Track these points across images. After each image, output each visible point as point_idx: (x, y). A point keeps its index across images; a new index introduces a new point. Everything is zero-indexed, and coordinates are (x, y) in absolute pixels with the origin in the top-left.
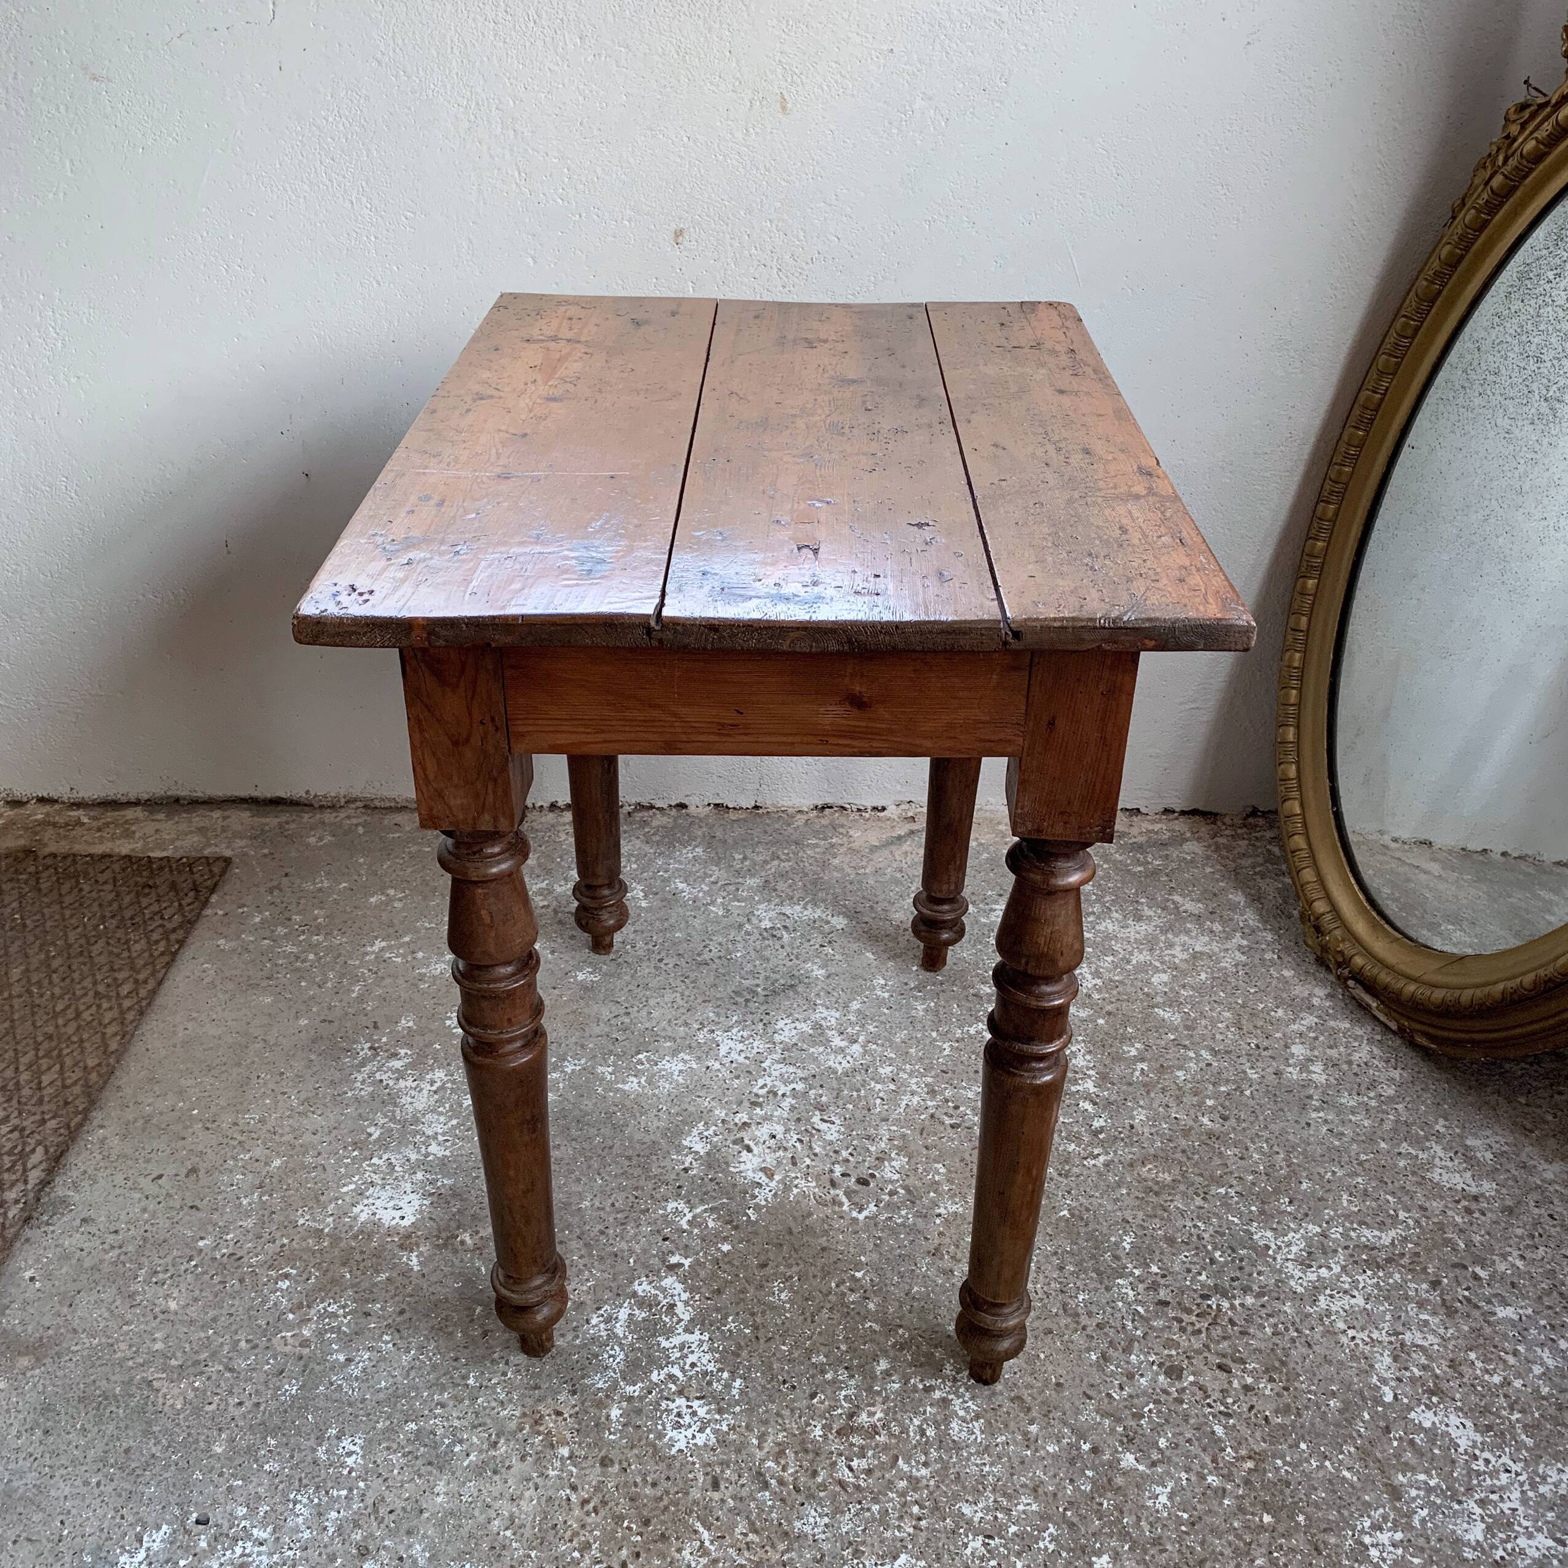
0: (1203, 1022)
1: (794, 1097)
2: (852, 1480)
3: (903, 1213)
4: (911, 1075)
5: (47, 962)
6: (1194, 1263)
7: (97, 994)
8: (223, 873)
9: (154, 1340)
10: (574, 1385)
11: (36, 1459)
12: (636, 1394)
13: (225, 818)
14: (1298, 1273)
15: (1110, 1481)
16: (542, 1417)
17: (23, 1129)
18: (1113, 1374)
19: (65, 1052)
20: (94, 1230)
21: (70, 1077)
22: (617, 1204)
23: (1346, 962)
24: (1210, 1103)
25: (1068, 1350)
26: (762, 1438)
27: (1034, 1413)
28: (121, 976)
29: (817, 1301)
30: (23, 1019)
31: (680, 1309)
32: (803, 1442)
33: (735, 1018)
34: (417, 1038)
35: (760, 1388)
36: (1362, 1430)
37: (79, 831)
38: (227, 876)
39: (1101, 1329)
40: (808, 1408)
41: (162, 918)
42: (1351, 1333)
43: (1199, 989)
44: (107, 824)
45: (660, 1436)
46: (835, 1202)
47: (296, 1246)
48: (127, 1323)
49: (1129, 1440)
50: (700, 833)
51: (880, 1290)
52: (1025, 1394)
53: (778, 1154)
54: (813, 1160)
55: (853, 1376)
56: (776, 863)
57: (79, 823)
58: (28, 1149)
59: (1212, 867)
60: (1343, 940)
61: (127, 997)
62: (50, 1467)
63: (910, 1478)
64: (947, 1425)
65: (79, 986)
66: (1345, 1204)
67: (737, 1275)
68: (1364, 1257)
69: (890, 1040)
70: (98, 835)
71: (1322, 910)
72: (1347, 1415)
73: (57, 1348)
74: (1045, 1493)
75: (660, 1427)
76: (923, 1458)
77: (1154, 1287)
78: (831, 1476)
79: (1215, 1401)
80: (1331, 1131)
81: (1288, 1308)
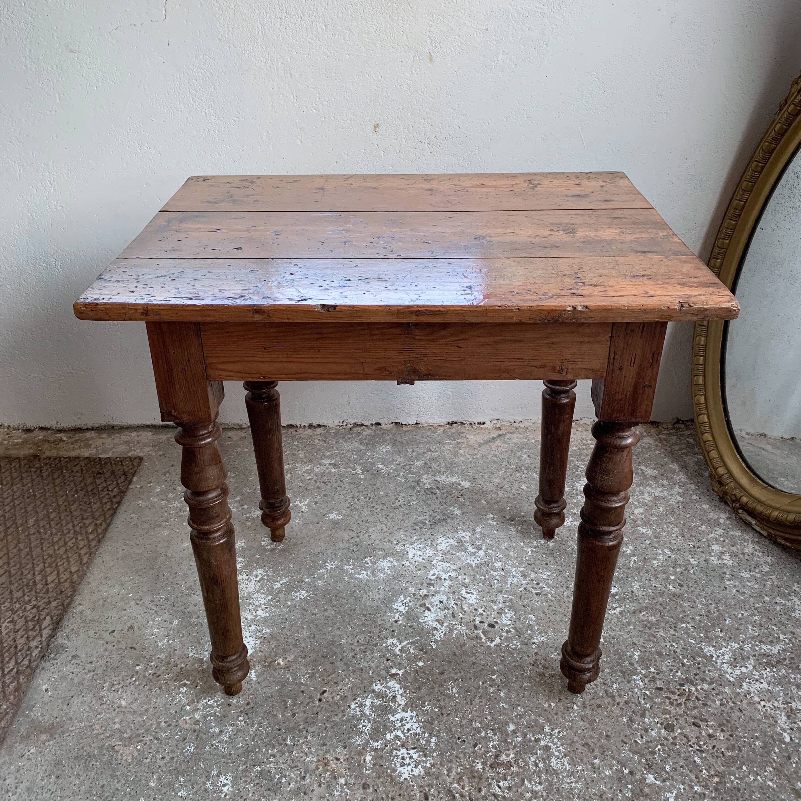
0: (664, 534)
1: (451, 580)
2: (501, 793)
3: (515, 642)
4: (512, 566)
5: (48, 515)
6: (674, 666)
7: (75, 532)
8: (139, 465)
9: (114, 723)
10: (344, 743)
11: (52, 793)
12: (379, 747)
13: (138, 436)
14: (730, 671)
15: (641, 790)
16: (328, 761)
17: (38, 607)
18: (636, 730)
19: (59, 564)
20: (79, 662)
21: (63, 578)
22: (360, 641)
23: (738, 500)
24: (672, 577)
25: (610, 716)
26: (449, 770)
27: (596, 752)
28: (87, 522)
29: (473, 692)
30: (36, 547)
31: (399, 698)
32: (472, 772)
33: (415, 537)
34: (247, 552)
35: (446, 742)
36: (775, 758)
37: (61, 444)
38: (141, 467)
39: (627, 704)
40: (473, 752)
41: (108, 490)
42: (763, 703)
43: (660, 516)
44: (76, 441)
45: (394, 770)
46: (478, 637)
47: (189, 668)
48: (99, 714)
49: (649, 767)
50: (388, 438)
51: (506, 685)
52: (590, 741)
53: (444, 612)
54: (464, 615)
55: (496, 734)
56: (429, 453)
57: (61, 440)
58: (42, 618)
59: (659, 450)
60: (735, 489)
61: (91, 533)
62: (61, 797)
63: (532, 791)
64: (549, 761)
65: (65, 528)
66: (751, 631)
67: (428, 679)
68: (764, 660)
69: (499, 548)
70: (72, 446)
71: (722, 473)
72: (766, 750)
73: (62, 729)
74: (607, 798)
75: (393, 766)
76: (538, 780)
77: (653, 680)
78: (489, 791)
79: (693, 744)
80: (738, 591)
81: (727, 690)
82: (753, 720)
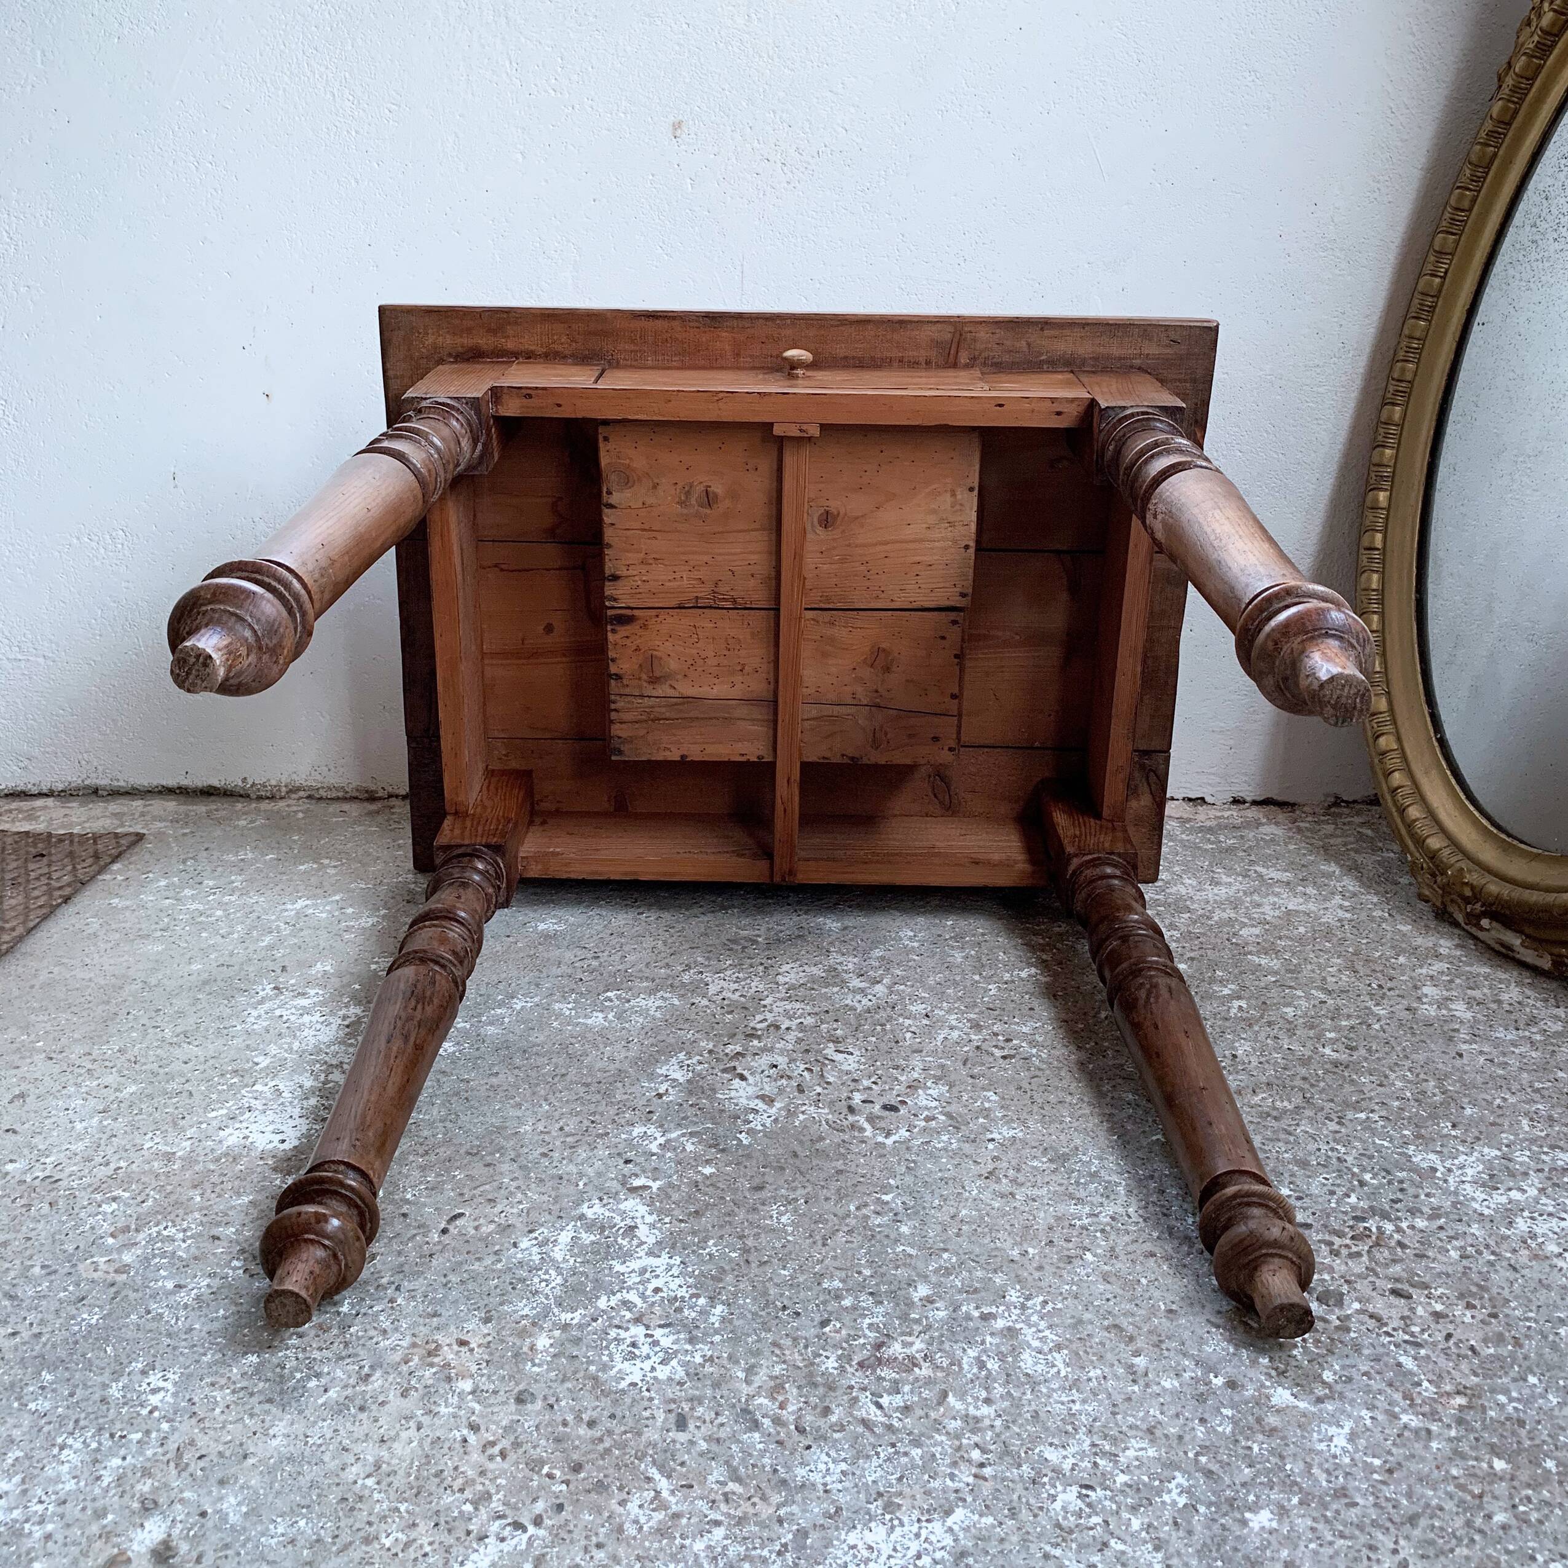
1: (802, 1030)
2: (882, 1419)
3: (945, 1138)
4: (948, 1011)
6: (1339, 1185)
12: (575, 1322)
14: (1480, 1195)
15: (1259, 1421)
24: (1330, 1035)
26: (750, 1370)
27: (1140, 1343)
29: (830, 1224)
31: (643, 1231)
32: (811, 1375)
35: (749, 1316)
40: (818, 1337)
43: (1299, 940)
45: (605, 1367)
46: (855, 1128)
49: (1280, 1373)
51: (916, 1213)
52: (1124, 1322)
53: (781, 1083)
54: (825, 1088)
55: (881, 1303)
59: (1296, 844)
60: (1470, 872)
63: (966, 1417)
64: (1016, 1358)
66: (1527, 1129)
67: (722, 1198)
69: (922, 982)
71: (1438, 845)
74: (1166, 1436)
75: (605, 1358)
76: (984, 1394)
78: (851, 1415)
79: (1394, 1329)
80: (1491, 1061)
81: (1475, 1229)
82: (1548, 1287)
